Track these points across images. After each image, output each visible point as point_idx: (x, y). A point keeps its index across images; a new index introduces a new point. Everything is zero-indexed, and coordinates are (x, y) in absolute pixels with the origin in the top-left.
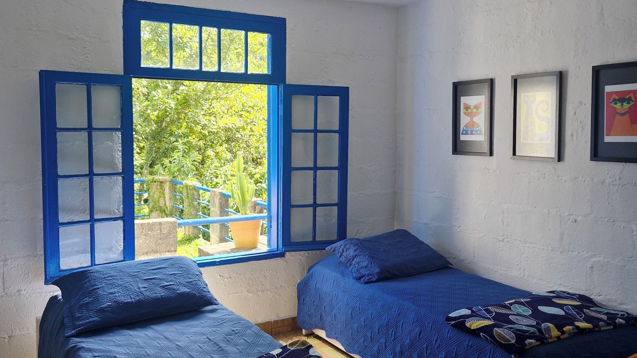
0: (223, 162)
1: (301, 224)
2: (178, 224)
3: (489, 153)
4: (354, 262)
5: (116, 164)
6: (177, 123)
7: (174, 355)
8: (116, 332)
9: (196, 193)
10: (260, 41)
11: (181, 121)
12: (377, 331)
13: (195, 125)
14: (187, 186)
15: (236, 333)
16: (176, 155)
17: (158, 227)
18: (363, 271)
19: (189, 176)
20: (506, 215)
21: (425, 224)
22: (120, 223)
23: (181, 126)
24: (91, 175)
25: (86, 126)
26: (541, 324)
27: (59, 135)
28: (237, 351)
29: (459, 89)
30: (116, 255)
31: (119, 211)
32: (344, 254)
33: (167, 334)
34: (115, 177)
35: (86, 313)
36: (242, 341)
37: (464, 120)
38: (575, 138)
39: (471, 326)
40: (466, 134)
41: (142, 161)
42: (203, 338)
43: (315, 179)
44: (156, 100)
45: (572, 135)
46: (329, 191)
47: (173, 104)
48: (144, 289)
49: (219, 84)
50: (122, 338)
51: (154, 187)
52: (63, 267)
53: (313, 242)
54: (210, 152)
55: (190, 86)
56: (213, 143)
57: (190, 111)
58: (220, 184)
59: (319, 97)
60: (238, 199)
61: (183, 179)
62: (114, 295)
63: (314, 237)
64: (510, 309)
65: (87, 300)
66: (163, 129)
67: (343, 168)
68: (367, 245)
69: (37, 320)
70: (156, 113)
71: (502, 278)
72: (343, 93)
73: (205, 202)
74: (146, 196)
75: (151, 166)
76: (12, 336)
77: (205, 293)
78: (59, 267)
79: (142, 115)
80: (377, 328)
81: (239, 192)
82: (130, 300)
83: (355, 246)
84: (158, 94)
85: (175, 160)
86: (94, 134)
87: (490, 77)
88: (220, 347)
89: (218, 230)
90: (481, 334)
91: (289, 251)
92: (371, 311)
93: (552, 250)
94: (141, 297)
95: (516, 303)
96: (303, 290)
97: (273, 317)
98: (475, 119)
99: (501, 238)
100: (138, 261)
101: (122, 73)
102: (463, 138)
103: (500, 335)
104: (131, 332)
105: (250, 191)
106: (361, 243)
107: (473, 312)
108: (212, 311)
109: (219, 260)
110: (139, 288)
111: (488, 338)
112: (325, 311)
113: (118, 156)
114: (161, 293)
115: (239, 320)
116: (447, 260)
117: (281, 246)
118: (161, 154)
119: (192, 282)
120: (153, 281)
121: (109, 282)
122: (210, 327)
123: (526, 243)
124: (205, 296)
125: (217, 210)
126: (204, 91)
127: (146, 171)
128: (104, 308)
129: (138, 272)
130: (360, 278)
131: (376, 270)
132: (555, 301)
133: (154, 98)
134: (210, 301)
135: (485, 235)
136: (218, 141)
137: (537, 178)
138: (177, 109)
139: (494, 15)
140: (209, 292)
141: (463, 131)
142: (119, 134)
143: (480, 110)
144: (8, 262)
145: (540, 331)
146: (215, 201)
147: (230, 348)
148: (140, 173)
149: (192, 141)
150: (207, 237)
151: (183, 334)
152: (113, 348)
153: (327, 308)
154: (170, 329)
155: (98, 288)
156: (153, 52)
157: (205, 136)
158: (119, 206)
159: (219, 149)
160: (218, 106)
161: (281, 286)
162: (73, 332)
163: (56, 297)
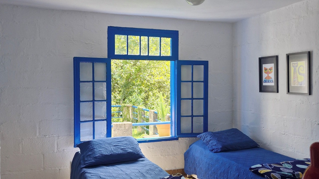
0: (157, 97)
1: (186, 125)
2: (133, 125)
3: (276, 91)
4: (210, 143)
5: (104, 96)
6: (135, 79)
7: (124, 177)
8: (101, 167)
9: (143, 112)
10: (167, 41)
11: (137, 78)
12: (219, 175)
13: (144, 80)
14: (139, 109)
15: (151, 170)
16: (134, 94)
17: (124, 126)
18: (214, 147)
19: (140, 104)
20: (285, 121)
21: (247, 126)
22: (105, 122)
23: (138, 81)
24: (94, 101)
25: (92, 80)
26: (295, 172)
27: (81, 84)
28: (151, 177)
29: (262, 61)
30: (104, 136)
31: (105, 117)
32: (205, 139)
33: (122, 169)
34: (103, 102)
35: (89, 159)
36: (153, 173)
37: (265, 75)
38: (317, 83)
39: (261, 172)
40: (266, 82)
41: (120, 97)
42: (137, 171)
43: (192, 104)
44: (126, 69)
45: (316, 82)
46: (199, 109)
47: (133, 70)
48: (113, 150)
49: (155, 61)
50: (104, 169)
51: (125, 109)
52: (81, 141)
53: (192, 133)
54: (151, 93)
55: (142, 62)
56: (152, 89)
57: (141, 74)
58: (155, 108)
59: (194, 66)
60: (160, 114)
61: (137, 106)
62: (101, 151)
63: (192, 131)
64: (282, 165)
65: (90, 153)
66: (129, 82)
67: (206, 98)
68: (217, 135)
69: (70, 162)
70: (126, 75)
71: (284, 152)
72: (205, 64)
73: (148, 116)
74: (121, 113)
75: (124, 100)
76: (60, 169)
77: (139, 153)
78: (80, 140)
79: (120, 76)
80: (219, 173)
81: (161, 111)
82: (107, 154)
83: (210, 135)
84: (128, 66)
85: (134, 97)
86: (95, 83)
87: (276, 55)
88: (144, 175)
89: (153, 129)
90: (265, 176)
91: (180, 137)
92: (216, 166)
93: (307, 139)
94: (112, 153)
95: (286, 163)
96: (187, 156)
97: (173, 168)
98: (270, 75)
99: (283, 133)
100: (112, 138)
101: (107, 57)
102: (264, 84)
103: (274, 176)
104: (107, 167)
105: (166, 110)
106: (213, 134)
107: (263, 166)
108: (142, 161)
109: (148, 140)
110: (111, 149)
111: (268, 177)
112: (196, 166)
113: (105, 93)
114: (120, 151)
115: (153, 165)
116: (257, 144)
117: (176, 135)
118: (128, 94)
119: (134, 147)
120: (117, 146)
121: (99, 146)
122: (141, 167)
123: (295, 135)
124: (139, 154)
125: (152, 120)
126: (148, 64)
127: (121, 102)
128: (97, 157)
129: (111, 142)
130: (212, 150)
131: (220, 147)
132: (306, 163)
133: (125, 68)
134: (141, 156)
135: (276, 132)
136: (155, 88)
137: (299, 103)
138: (135, 73)
139: (277, 25)
140: (141, 152)
141: (264, 81)
142: (105, 83)
143: (272, 71)
144: (59, 137)
145: (294, 175)
146: (151, 116)
147: (147, 175)
148: (119, 103)
149: (142, 88)
150: (148, 133)
151: (129, 169)
152: (100, 173)
153: (198, 164)
154: (124, 167)
155: (95, 148)
156: (125, 47)
157: (149, 85)
158: (105, 114)
159: (155, 91)
160: (154, 71)
161: (177, 154)
162: (84, 166)
163: (78, 152)
